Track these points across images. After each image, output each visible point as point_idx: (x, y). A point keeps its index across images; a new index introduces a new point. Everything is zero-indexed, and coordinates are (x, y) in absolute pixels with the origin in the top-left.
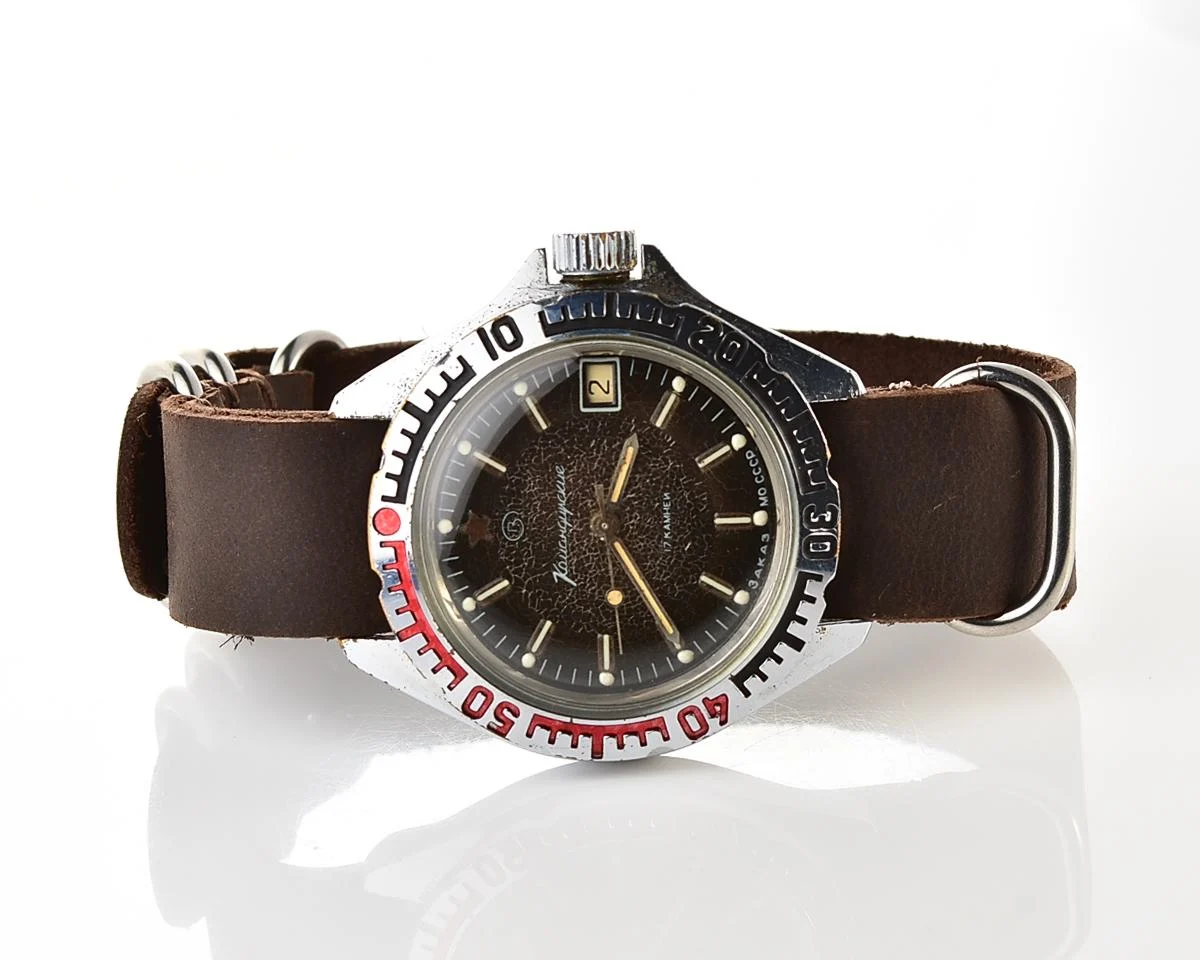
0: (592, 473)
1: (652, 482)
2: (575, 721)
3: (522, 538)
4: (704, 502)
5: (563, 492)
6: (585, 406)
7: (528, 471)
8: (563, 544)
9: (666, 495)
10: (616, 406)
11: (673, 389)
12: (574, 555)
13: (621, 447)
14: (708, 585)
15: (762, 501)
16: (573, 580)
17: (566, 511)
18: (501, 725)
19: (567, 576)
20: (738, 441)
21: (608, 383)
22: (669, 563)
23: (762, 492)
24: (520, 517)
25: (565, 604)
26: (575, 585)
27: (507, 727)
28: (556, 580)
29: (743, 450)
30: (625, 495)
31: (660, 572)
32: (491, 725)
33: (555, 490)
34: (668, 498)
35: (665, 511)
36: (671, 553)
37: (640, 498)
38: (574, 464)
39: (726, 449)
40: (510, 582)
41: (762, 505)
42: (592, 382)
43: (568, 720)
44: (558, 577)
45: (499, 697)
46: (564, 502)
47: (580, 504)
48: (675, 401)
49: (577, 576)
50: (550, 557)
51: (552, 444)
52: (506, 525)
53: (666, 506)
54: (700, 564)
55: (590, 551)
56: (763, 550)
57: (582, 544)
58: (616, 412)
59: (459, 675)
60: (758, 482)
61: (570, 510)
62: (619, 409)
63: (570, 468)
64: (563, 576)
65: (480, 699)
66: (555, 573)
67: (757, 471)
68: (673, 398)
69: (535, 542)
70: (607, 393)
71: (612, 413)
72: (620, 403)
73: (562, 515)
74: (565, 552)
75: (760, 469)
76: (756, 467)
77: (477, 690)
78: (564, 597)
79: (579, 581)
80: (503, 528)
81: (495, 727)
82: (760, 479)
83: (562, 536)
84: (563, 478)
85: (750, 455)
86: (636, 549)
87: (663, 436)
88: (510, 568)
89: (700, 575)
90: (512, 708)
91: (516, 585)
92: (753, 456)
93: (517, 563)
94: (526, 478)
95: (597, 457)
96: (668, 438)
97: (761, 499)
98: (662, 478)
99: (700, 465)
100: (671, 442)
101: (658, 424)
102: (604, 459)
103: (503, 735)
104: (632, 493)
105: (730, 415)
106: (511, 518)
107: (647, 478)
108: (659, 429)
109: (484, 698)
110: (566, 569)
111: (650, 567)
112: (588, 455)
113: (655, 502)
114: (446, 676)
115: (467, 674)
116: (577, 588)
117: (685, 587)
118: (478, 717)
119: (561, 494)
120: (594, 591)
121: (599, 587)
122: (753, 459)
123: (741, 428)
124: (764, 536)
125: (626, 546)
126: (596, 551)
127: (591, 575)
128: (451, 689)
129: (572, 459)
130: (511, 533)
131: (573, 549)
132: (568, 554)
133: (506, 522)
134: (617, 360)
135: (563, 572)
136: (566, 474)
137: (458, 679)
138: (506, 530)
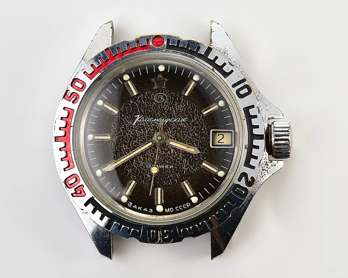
0: (183, 134)
1: (178, 160)
2: (72, 128)
3: (155, 102)
4: (168, 183)
5: (175, 120)
6: (213, 131)
7: (185, 105)
8: (152, 120)
9: (172, 166)
10: (212, 146)
11: (219, 171)
12: (147, 125)
13: (194, 146)
14: (131, 184)
15: (167, 210)
16: (136, 124)
17: (167, 122)
18: (69, 96)
19: (137, 121)
20: (194, 200)
21: (223, 143)
22: (141, 167)
23: (172, 210)
24: (164, 101)
25: (125, 120)
26: (133, 125)
27: (68, 99)
28: (135, 116)
29: (190, 201)
30: (172, 148)
31: (138, 163)
32: (69, 91)
33: (176, 117)
34: (170, 167)
35: (164, 166)
36: (145, 168)
37: (171, 155)
38: (187, 126)
39: (192, 194)
40: (135, 96)
41: (166, 209)
42: (223, 135)
43: (72, 125)
44: (137, 117)
45: (81, 94)
46: (170, 121)
47: (169, 128)
48: (214, 172)
49: (137, 125)
50: (146, 114)
51: (197, 116)
52: (161, 95)
53: (167, 166)
54: (140, 181)
55: (148, 132)
56: (145, 210)
57: (151, 128)
58: (210, 146)
59: (91, 76)
60: (176, 208)
61: (167, 123)
62: (211, 147)
63: (185, 124)
64: (137, 119)
65: (80, 86)
66: (139, 116)
67: (181, 207)
68: (215, 171)
69: (153, 107)
70: (218, 142)
71: (210, 143)
72: (214, 147)
73: (165, 120)
74: (148, 121)
75: (182, 209)
76: (183, 207)
77: (84, 85)
78: (128, 120)
79: (135, 127)
80: (160, 94)
81: (68, 93)
82: (177, 209)
83: (155, 120)
84: (181, 121)
85: (188, 204)
86: (148, 152)
87: (198, 166)
88: (142, 96)
89: (135, 180)
90: (77, 100)
91: (135, 98)
92: (188, 206)
93: (144, 99)
94: (182, 104)
95: (190, 136)
96: (197, 168)
97: (169, 209)
98: (180, 165)
99: (184, 182)
100: (195, 169)
101: (204, 164)
102: (189, 139)
103: (64, 97)
104: (173, 151)
105: (206, 196)
106: (165, 97)
107: (180, 158)
108: (201, 164)
109: (81, 87)
110: (140, 121)
111: (140, 158)
112: (191, 132)
113: (169, 161)
114: (90, 70)
115: (91, 79)
116: (132, 125)
117: (130, 174)
118: (72, 86)
119: (174, 119)
120: (130, 133)
121: (132, 135)
122: (187, 206)
123: (200, 201)
124: (151, 210)
125: (150, 148)
126: (148, 134)
127: (138, 132)
128: (84, 73)
129: (190, 125)
130: (157, 97)
131: (149, 124)
132: (147, 122)
133: (163, 95)
134: (233, 147)
135: (139, 120)
136: (183, 122)
137: (89, 76)
138: (159, 95)
